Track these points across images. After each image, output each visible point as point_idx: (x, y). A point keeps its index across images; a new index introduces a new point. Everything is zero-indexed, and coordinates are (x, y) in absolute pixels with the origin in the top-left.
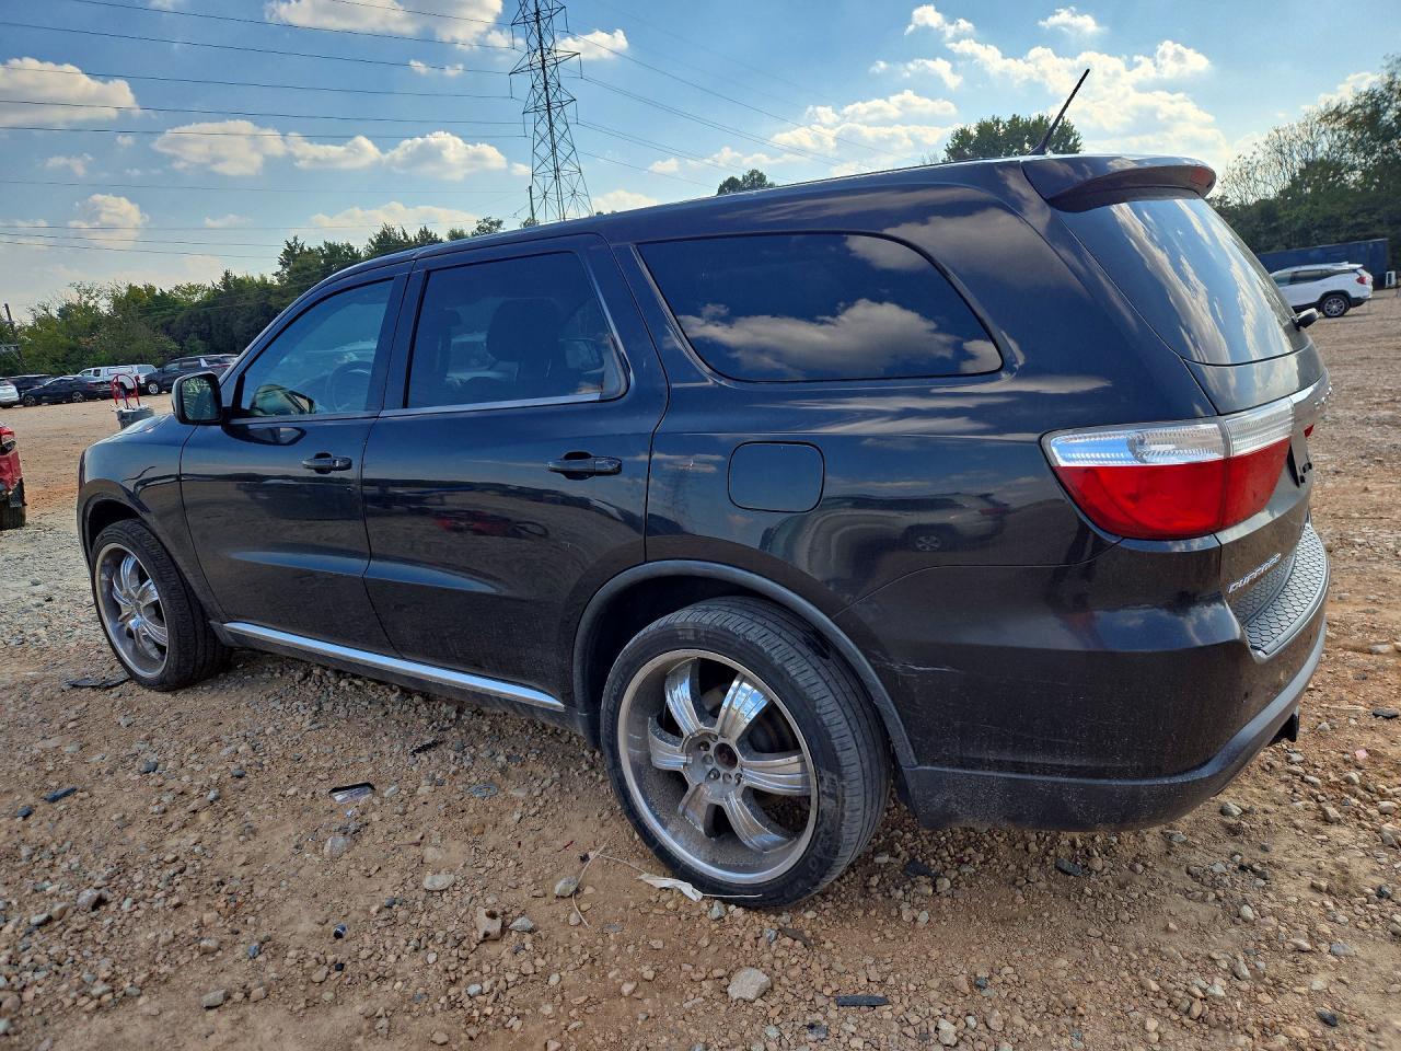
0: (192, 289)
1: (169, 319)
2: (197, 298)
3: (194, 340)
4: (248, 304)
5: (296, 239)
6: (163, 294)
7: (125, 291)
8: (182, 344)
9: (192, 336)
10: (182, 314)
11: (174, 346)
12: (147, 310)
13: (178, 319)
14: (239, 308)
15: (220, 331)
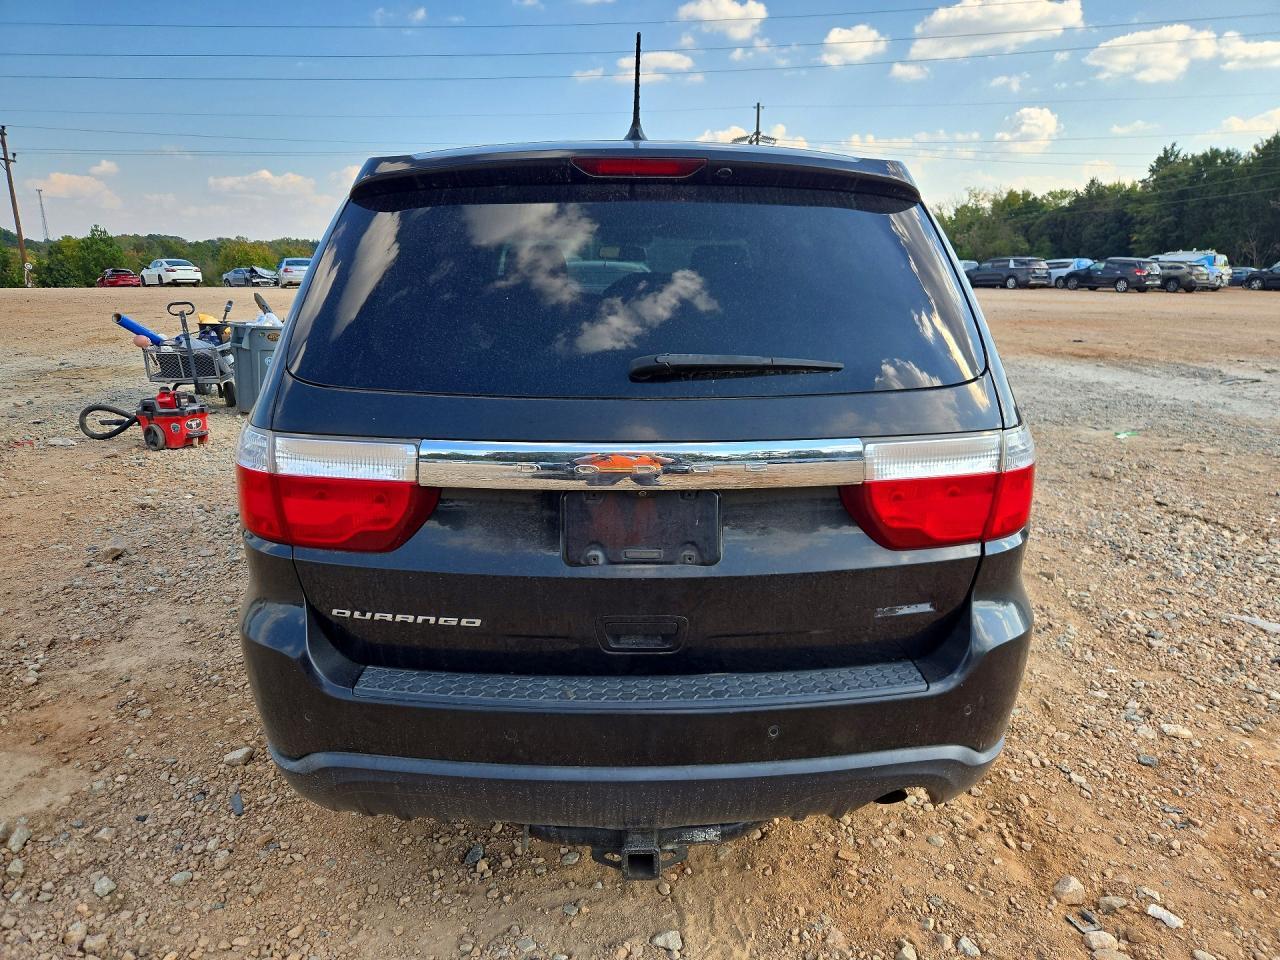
0: (1064, 194)
1: (1031, 221)
2: (1065, 203)
3: (1044, 242)
4: (1107, 210)
5: (1174, 145)
6: (1035, 199)
7: (1005, 196)
8: (1032, 245)
9: (1044, 238)
10: (1043, 218)
11: (1026, 246)
12: (1018, 213)
13: (1038, 222)
14: (1095, 214)
15: (1071, 235)
